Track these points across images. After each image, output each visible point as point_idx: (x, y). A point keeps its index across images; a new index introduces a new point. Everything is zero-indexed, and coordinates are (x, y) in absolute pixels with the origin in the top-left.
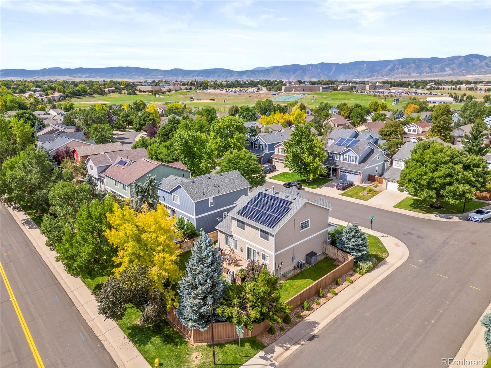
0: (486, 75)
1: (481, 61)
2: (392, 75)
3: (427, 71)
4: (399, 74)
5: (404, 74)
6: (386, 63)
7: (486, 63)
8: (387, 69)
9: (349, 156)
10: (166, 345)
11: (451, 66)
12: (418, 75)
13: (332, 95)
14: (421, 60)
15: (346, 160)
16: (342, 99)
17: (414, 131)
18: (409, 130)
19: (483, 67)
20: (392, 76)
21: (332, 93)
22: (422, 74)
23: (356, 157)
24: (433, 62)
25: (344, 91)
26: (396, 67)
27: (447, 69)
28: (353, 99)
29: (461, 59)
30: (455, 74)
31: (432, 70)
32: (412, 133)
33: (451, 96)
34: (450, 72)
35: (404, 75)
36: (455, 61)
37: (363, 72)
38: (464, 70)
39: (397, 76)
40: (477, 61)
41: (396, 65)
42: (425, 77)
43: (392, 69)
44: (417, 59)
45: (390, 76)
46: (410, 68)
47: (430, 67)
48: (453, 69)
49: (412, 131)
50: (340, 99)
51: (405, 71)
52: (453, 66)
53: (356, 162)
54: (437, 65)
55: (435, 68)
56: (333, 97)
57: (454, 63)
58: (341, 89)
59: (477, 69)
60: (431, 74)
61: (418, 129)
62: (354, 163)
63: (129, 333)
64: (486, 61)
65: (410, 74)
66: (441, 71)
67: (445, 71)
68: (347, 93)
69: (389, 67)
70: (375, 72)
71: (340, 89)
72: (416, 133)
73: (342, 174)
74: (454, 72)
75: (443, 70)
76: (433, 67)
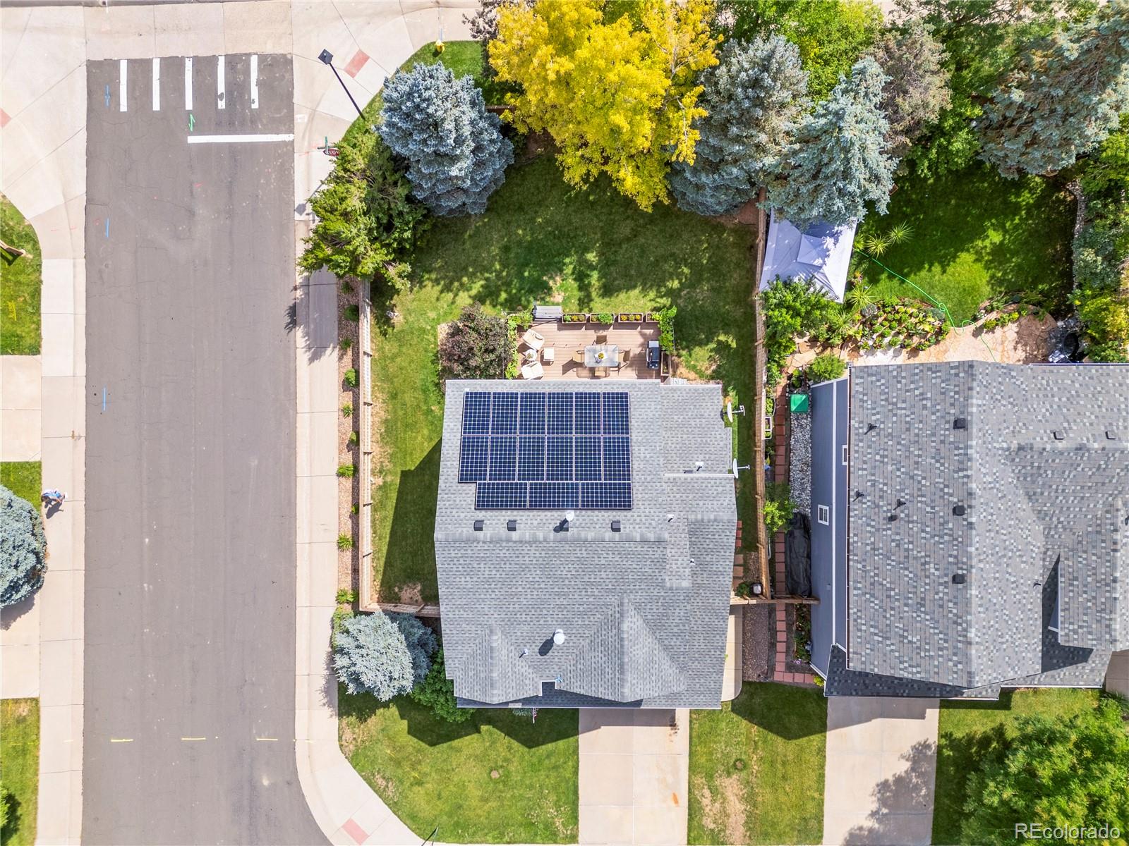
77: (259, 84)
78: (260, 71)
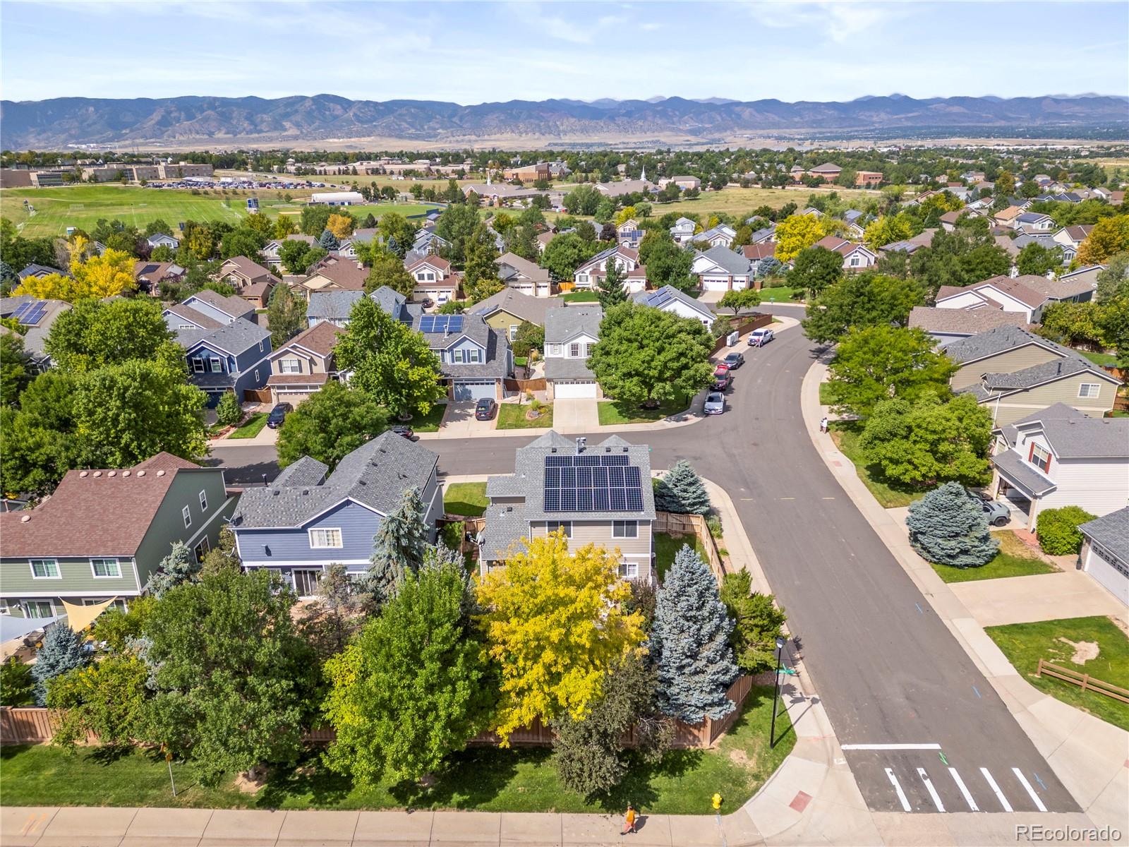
0: (363, 139)
1: (345, 110)
2: (169, 137)
3: (248, 129)
4: (186, 133)
5: (198, 133)
6: (145, 106)
7: (355, 115)
8: (153, 122)
9: (464, 351)
10: (682, 775)
11: (293, 118)
12: (231, 136)
13: (76, 194)
14: (225, 102)
15: (458, 359)
16: (112, 204)
17: (430, 277)
18: (421, 277)
19: (349, 122)
20: (172, 139)
21: (72, 189)
22: (239, 136)
23: (480, 351)
24: (253, 108)
25: (102, 182)
26: (172, 115)
27: (287, 124)
28: (145, 202)
29: (308, 104)
30: (306, 135)
31: (256, 126)
32: (426, 281)
33: (354, 189)
34: (293, 131)
35: (198, 136)
36: (297, 107)
37: (89, 126)
38: (319, 128)
39: (181, 138)
40: (338, 110)
41: (171, 112)
42: (248, 143)
43: (165, 123)
44: (215, 99)
45: (165, 137)
46: (206, 120)
47: (249, 118)
48: (298, 125)
49: (426, 277)
50: (108, 205)
51: (197, 127)
52: (298, 118)
53: (480, 361)
54: (265, 116)
55: (262, 121)
56: (87, 201)
57: (296, 111)
58: (94, 179)
59: (342, 126)
60: (257, 135)
61: (437, 274)
62: (477, 363)
63: (602, 806)
64: (354, 110)
65: (211, 134)
66: (276, 129)
67: (285, 130)
68: (116, 188)
69: (156, 116)
70: (126, 128)
71: (90, 178)
72: (434, 281)
73: (460, 389)
74: (302, 132)
75: (277, 126)
76: (258, 118)
77: (894, 788)
78: (896, 797)
